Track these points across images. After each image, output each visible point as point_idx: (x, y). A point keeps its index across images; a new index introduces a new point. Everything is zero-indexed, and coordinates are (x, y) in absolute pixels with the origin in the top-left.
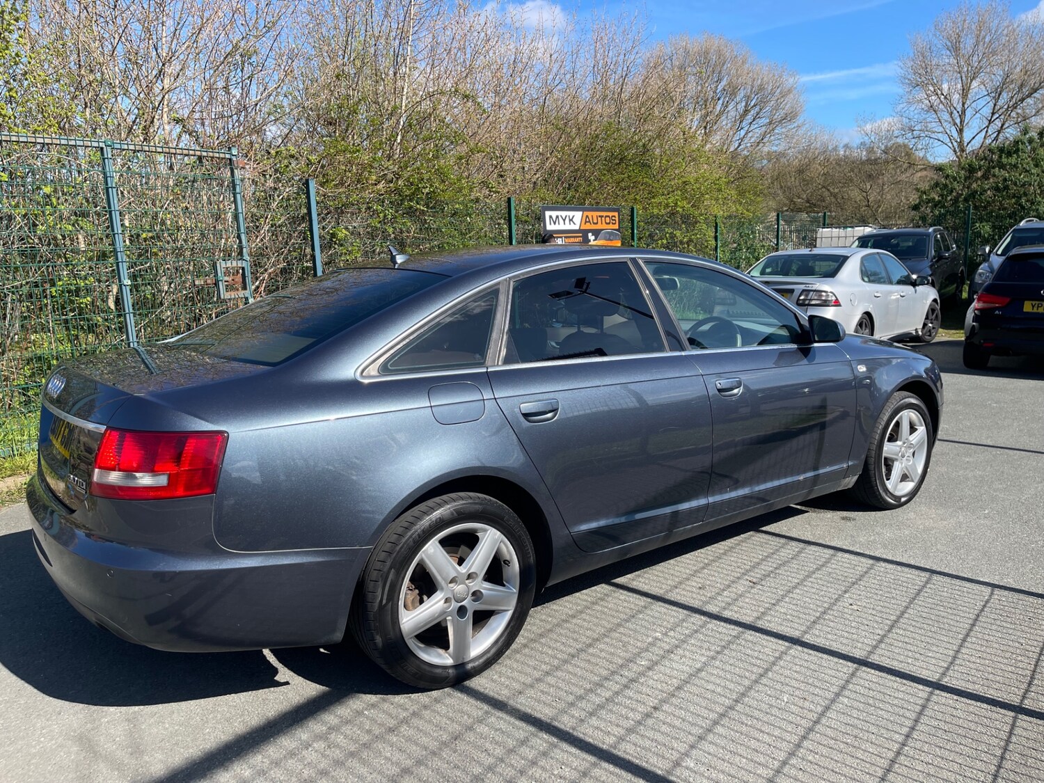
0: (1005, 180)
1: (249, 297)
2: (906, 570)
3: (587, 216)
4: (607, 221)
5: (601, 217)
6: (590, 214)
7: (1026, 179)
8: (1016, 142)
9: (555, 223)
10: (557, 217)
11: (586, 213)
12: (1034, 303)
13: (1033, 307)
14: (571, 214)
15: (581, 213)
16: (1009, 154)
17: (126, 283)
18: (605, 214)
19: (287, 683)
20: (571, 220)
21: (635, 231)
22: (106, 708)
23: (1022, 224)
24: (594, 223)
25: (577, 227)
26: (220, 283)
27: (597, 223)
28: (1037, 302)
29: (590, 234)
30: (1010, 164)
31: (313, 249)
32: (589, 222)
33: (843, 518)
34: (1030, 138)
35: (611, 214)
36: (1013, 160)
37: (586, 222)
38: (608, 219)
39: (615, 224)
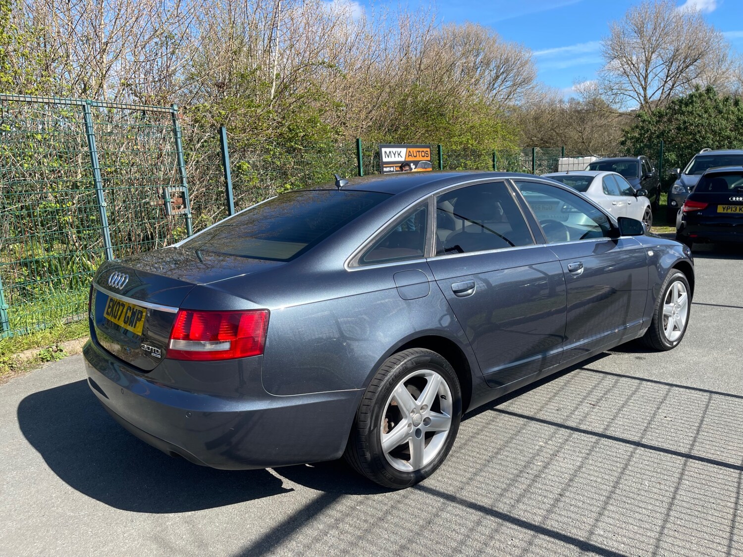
0: (685, 122)
1: (188, 213)
2: (693, 391)
3: (410, 152)
4: (423, 155)
5: (419, 152)
6: (411, 150)
7: (700, 122)
8: (691, 96)
9: (388, 157)
10: (390, 152)
11: (409, 149)
12: (724, 206)
13: (724, 209)
14: (399, 150)
15: (406, 149)
16: (687, 105)
17: (103, 205)
18: (421, 150)
19: (292, 490)
20: (399, 154)
21: (441, 162)
22: (166, 515)
23: (701, 152)
24: (414, 156)
25: (403, 159)
26: (168, 203)
27: (416, 156)
28: (727, 206)
29: (412, 164)
30: (688, 112)
31: (226, 178)
32: (411, 155)
33: (637, 358)
34: (700, 93)
35: (425, 150)
36: (690, 108)
37: (409, 155)
38: (423, 153)
39: (428, 156)
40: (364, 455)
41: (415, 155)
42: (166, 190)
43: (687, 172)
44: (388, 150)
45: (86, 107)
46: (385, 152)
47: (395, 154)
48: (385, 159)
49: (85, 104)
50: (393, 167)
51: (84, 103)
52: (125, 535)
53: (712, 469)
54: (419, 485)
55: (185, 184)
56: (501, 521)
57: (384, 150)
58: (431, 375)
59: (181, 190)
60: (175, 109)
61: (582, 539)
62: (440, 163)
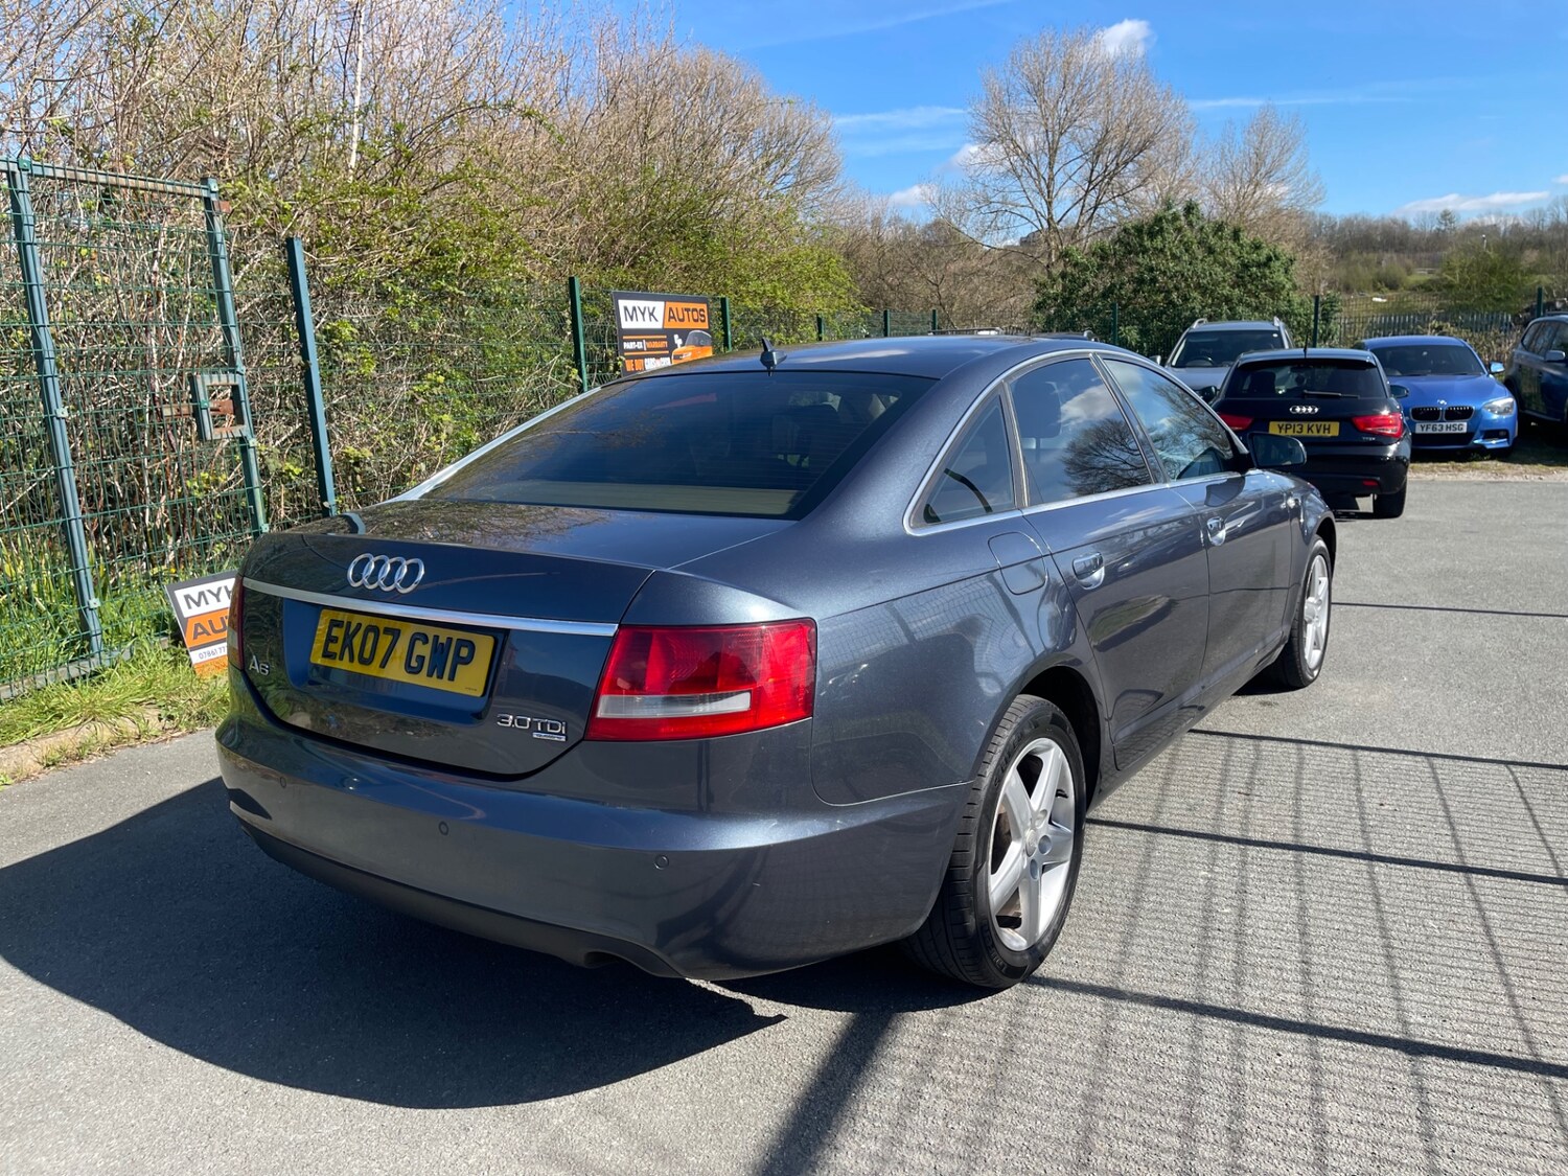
0: (1151, 270)
1: (249, 437)
2: (1396, 756)
3: (671, 309)
4: (696, 316)
5: (687, 310)
6: (673, 305)
7: (1178, 268)
8: (1158, 220)
9: (632, 318)
10: (634, 309)
11: (669, 304)
12: (1281, 423)
13: (1280, 428)
14: (650, 304)
15: (663, 303)
16: (1152, 235)
17: (60, 415)
18: (691, 306)
19: (780, 1018)
20: (651, 314)
21: (729, 333)
23: (1195, 326)
24: (680, 320)
25: (658, 325)
26: (204, 412)
27: (682, 320)
28: (1285, 423)
29: (676, 336)
30: (1156, 249)
31: (304, 353)
32: (674, 317)
33: (1264, 704)
34: (1174, 213)
35: (699, 306)
36: (1158, 242)
37: (670, 317)
38: (695, 313)
39: (704, 321)
40: (963, 921)
41: (681, 317)
42: (199, 381)
43: (1174, 363)
44: (630, 304)
45: (18, 175)
46: (626, 309)
47: (643, 314)
48: (626, 324)
49: (16, 170)
50: (641, 340)
51: (13, 167)
52: (470, 1162)
53: (1517, 888)
54: (1033, 977)
55: (241, 368)
56: (1235, 1024)
57: (622, 303)
58: (1049, 748)
59: (232, 382)
60: (213, 190)
61: (1397, 1036)
62: (726, 336)
